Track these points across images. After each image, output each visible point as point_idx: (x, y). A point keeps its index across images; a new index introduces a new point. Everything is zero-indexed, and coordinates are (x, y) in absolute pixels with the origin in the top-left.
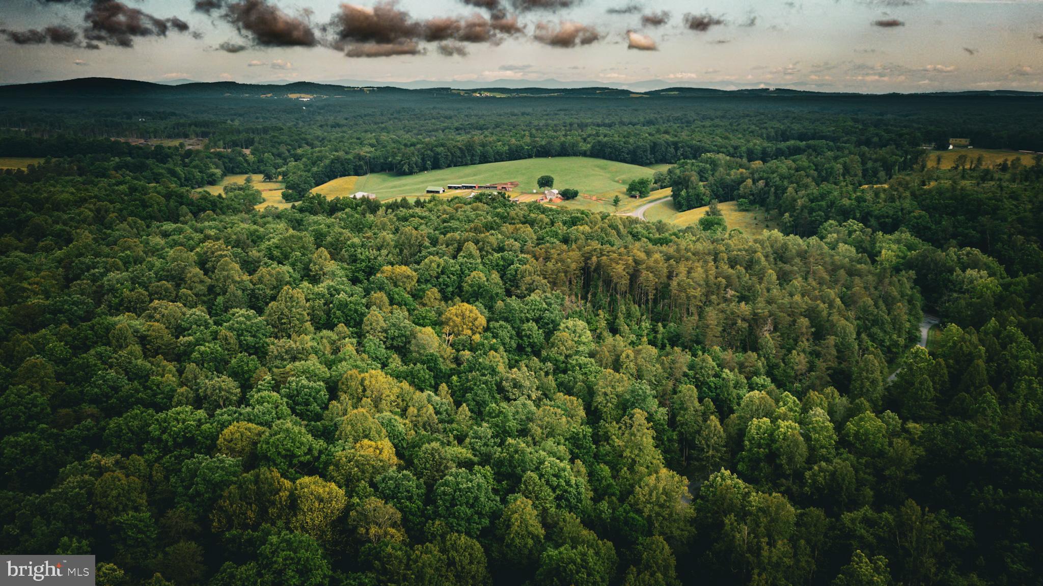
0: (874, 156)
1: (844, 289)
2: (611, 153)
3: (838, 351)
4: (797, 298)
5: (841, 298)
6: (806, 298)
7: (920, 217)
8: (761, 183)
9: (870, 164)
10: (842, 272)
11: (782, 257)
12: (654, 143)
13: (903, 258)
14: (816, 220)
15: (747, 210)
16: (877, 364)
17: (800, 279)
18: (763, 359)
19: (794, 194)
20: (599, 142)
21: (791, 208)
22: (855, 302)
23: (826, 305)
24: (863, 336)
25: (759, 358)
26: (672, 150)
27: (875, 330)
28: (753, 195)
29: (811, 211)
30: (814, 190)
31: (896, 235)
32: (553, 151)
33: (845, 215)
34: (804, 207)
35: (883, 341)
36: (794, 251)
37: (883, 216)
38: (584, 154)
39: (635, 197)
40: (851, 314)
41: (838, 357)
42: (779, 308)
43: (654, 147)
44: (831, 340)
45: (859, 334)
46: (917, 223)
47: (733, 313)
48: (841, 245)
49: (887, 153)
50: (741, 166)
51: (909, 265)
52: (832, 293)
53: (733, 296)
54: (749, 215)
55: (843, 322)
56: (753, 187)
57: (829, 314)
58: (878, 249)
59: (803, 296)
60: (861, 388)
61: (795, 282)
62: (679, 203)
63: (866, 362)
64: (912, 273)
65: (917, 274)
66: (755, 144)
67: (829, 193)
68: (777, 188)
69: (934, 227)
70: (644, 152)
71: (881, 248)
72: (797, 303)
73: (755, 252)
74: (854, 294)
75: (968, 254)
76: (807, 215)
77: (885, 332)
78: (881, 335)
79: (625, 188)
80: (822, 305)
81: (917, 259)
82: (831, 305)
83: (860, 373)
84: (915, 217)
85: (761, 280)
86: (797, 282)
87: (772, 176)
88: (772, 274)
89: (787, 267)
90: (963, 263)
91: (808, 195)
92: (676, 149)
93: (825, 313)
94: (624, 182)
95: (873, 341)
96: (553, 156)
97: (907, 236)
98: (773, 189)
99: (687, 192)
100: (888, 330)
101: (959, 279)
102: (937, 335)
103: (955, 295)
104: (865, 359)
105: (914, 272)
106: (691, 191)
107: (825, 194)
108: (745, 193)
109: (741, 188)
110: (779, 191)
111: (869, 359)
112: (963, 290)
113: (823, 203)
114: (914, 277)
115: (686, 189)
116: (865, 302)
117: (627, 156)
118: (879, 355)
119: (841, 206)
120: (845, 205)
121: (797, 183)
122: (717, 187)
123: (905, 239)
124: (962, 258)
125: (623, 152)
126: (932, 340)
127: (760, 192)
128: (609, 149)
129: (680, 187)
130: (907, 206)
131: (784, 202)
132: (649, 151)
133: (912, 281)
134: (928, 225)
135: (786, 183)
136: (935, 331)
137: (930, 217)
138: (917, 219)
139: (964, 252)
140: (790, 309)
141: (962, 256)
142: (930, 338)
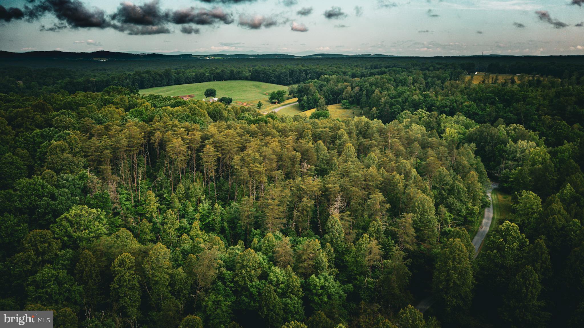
0: (432, 75)
1: (419, 161)
2: (264, 77)
3: (417, 230)
4: (373, 170)
5: (417, 169)
6: (382, 170)
7: (470, 106)
8: (357, 89)
9: (429, 80)
10: (416, 145)
11: (365, 134)
12: (292, 71)
13: (464, 134)
14: (395, 111)
15: (347, 108)
17: (378, 151)
18: (329, 245)
19: (379, 94)
20: (256, 70)
21: (377, 104)
22: (430, 172)
23: (402, 176)
24: (442, 208)
25: (323, 246)
26: (304, 75)
27: (452, 200)
28: (351, 97)
29: (392, 105)
30: (393, 91)
31: (455, 118)
32: (225, 76)
33: (415, 106)
34: (386, 102)
35: (460, 211)
36: (374, 129)
37: (443, 107)
38: (247, 79)
39: (275, 103)
40: (427, 185)
41: (416, 237)
42: (351, 181)
43: (292, 73)
44: (409, 218)
45: (437, 205)
46: (468, 110)
47: (299, 189)
48: (414, 125)
49: (440, 73)
50: (345, 81)
51: (469, 139)
52: (408, 164)
53: (310, 170)
54: (350, 111)
55: (421, 195)
56: (352, 92)
57: (406, 186)
58: (443, 128)
59: (379, 167)
60: (448, 281)
61: (373, 154)
62: (302, 105)
63: (452, 248)
64: (473, 145)
65: (477, 146)
66: (357, 71)
67: (404, 92)
68: (367, 91)
69: (480, 113)
70: (285, 76)
71: (445, 127)
72: (371, 176)
73: (339, 129)
74: (429, 165)
75: (514, 129)
76: (388, 108)
77: (461, 201)
79: (267, 98)
80: (398, 177)
81: (476, 134)
82: (407, 176)
83: (446, 262)
84: (466, 106)
85: (340, 153)
86: (375, 154)
87: (364, 84)
88: (350, 148)
89: (367, 142)
90: (512, 136)
91: (389, 95)
92: (306, 74)
93: (401, 185)
94: (269, 94)
95: (450, 212)
96: (225, 80)
97: (462, 118)
98: (364, 92)
99: (308, 98)
100: (465, 199)
101: (513, 149)
102: (500, 198)
103: (510, 163)
104: (451, 244)
105: (474, 144)
106: (310, 96)
107: (401, 93)
108: (347, 97)
109: (344, 94)
110: (369, 93)
111: (456, 245)
112: (517, 158)
113: (400, 99)
114: (475, 149)
115: (307, 96)
116: (440, 172)
117: (274, 79)
118: (465, 236)
119: (412, 101)
120: (415, 100)
121: (382, 87)
122: (329, 94)
123: (462, 121)
124: (511, 133)
125: (271, 76)
126: (496, 204)
127: (356, 95)
128: (262, 75)
129: (303, 94)
130: (460, 98)
131: (373, 101)
132: (289, 76)
133: (474, 152)
134: (477, 111)
135: (373, 87)
136: (497, 195)
137: (477, 106)
138: (468, 107)
139: (511, 127)
140: (364, 182)
141: (510, 131)
142: (494, 202)
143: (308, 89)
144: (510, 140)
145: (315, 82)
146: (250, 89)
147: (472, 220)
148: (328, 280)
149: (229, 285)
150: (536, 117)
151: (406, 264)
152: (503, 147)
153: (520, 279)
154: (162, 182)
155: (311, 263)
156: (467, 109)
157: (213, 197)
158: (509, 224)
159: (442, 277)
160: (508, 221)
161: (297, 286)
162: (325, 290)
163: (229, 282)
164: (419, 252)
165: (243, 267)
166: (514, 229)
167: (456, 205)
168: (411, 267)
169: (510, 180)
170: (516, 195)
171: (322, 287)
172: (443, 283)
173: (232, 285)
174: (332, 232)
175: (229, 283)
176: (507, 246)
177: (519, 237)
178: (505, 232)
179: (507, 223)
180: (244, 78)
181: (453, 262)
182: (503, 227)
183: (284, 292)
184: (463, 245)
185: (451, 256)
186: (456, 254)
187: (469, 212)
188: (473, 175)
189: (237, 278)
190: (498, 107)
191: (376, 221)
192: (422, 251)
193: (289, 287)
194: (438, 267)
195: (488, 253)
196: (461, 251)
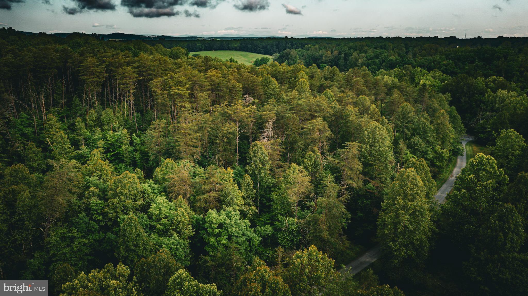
2: (251, 48)
3: (365, 165)
7: (448, 64)
8: (336, 53)
13: (439, 86)
16: (421, 184)
18: (247, 177)
19: (357, 56)
22: (393, 112)
24: (402, 145)
26: (290, 46)
27: (416, 139)
28: (330, 60)
30: (371, 53)
31: (432, 73)
33: (391, 66)
34: (363, 64)
35: (426, 153)
38: (235, 49)
41: (363, 174)
43: (279, 44)
44: (353, 147)
45: (395, 143)
46: (446, 69)
51: (444, 90)
52: (367, 100)
53: (253, 103)
55: (372, 123)
56: (331, 55)
58: (417, 81)
60: (396, 225)
63: (403, 180)
65: (452, 96)
67: (381, 54)
68: (346, 54)
69: (458, 70)
71: (420, 80)
75: (494, 81)
77: (428, 142)
78: (423, 145)
80: (351, 108)
81: (451, 85)
83: (395, 199)
84: (444, 65)
87: (343, 48)
90: (492, 87)
92: (293, 45)
94: (254, 62)
95: (414, 152)
96: (215, 50)
97: (439, 73)
98: (343, 56)
100: (432, 139)
101: (491, 99)
102: (475, 150)
103: (488, 113)
104: (402, 175)
105: (449, 94)
106: (291, 61)
107: (379, 55)
108: (326, 61)
109: (324, 58)
110: (347, 56)
111: (408, 176)
112: (495, 109)
113: (377, 61)
114: (450, 99)
115: (288, 61)
116: (403, 108)
117: (261, 50)
118: (423, 169)
119: (389, 61)
120: (392, 60)
121: (360, 51)
122: (309, 60)
123: (439, 76)
124: (490, 84)
125: (259, 47)
126: (471, 154)
127: (335, 58)
128: (250, 46)
129: (284, 59)
130: (438, 58)
131: (350, 63)
132: (275, 46)
133: (448, 102)
134: (454, 70)
135: (352, 51)
136: (472, 147)
137: (455, 65)
138: (446, 66)
139: (491, 79)
140: (308, 113)
142: (469, 153)
143: (289, 54)
144: (489, 90)
145: (299, 51)
146: (237, 58)
147: (440, 165)
148: (231, 217)
149: (96, 218)
150: (518, 73)
151: (341, 201)
152: (480, 98)
153: (495, 222)
154: (76, 110)
155: (214, 195)
156: (445, 67)
157: (133, 127)
158: (482, 156)
159: (388, 218)
160: (481, 153)
161: (184, 222)
162: (225, 229)
163: (98, 214)
164: (365, 191)
165: (115, 195)
166: (489, 163)
167: (420, 145)
168: (349, 205)
169: (487, 130)
170: (493, 135)
171: (221, 226)
172: (389, 227)
173: (100, 218)
174: (255, 161)
175: (96, 216)
176: (480, 184)
177: (495, 172)
178: (477, 166)
179: (480, 155)
180: (233, 48)
181: (403, 199)
182: (474, 160)
183: (166, 229)
184: (418, 178)
185: (402, 191)
186: (407, 188)
187: (437, 155)
188: (443, 114)
189: (106, 210)
191: (314, 152)
192: (369, 189)
193: (172, 223)
194: (384, 206)
195: (454, 193)
196: (416, 185)
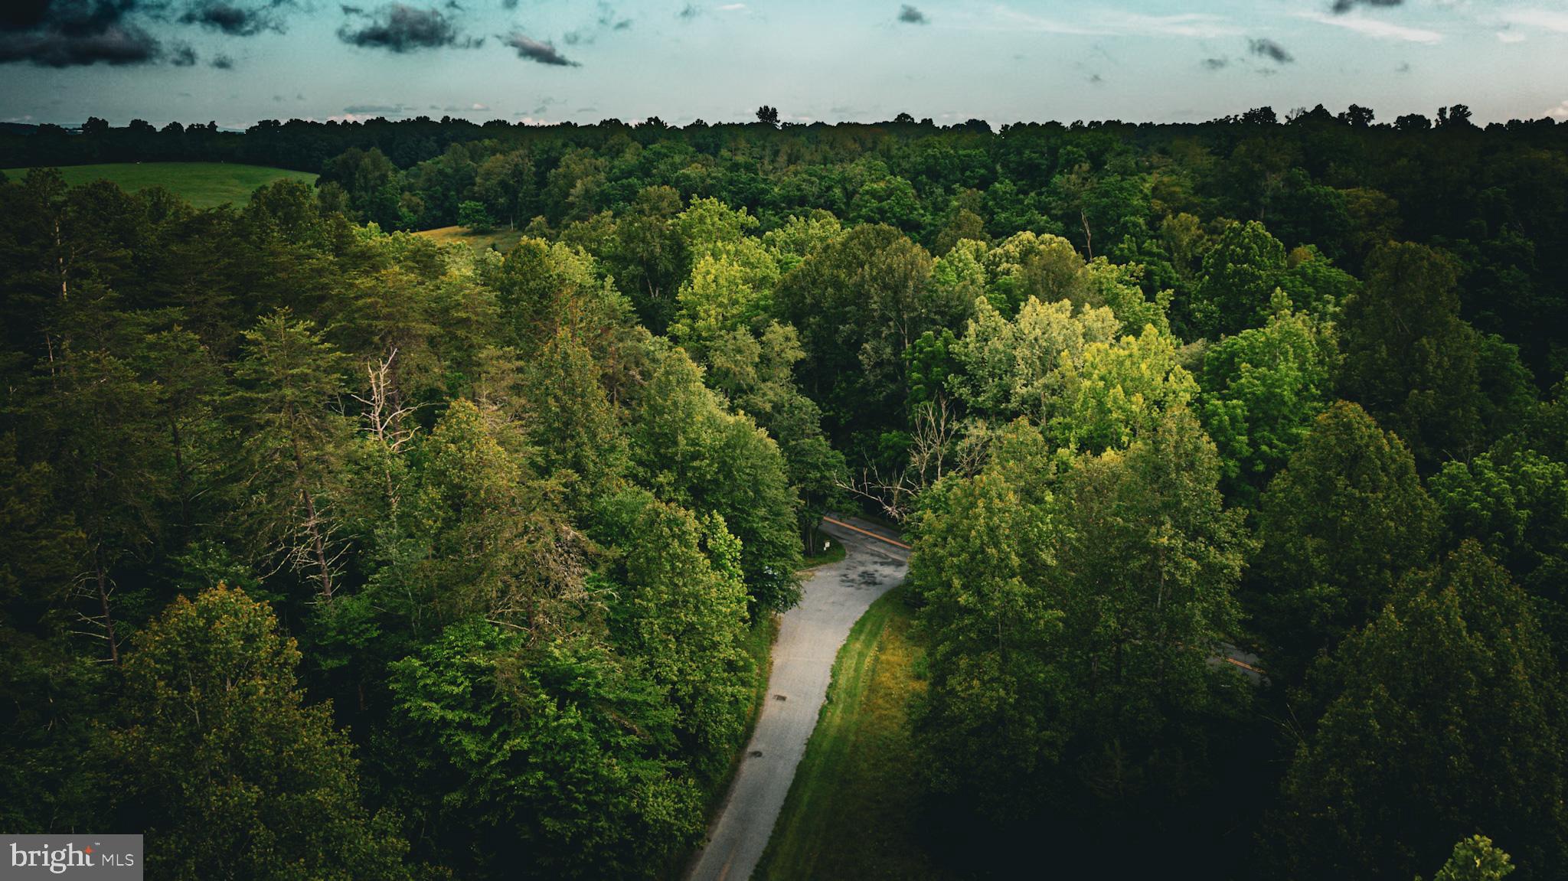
7: (890, 193)
65: (806, 341)
75: (1026, 254)
84: (873, 194)
90: (1008, 290)
101: (994, 350)
124: (1008, 272)
134: (914, 215)
138: (881, 199)
139: (1011, 247)
141: (1005, 265)
150: (1141, 221)
156: (875, 204)
190: (995, 195)
